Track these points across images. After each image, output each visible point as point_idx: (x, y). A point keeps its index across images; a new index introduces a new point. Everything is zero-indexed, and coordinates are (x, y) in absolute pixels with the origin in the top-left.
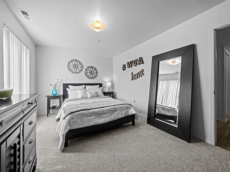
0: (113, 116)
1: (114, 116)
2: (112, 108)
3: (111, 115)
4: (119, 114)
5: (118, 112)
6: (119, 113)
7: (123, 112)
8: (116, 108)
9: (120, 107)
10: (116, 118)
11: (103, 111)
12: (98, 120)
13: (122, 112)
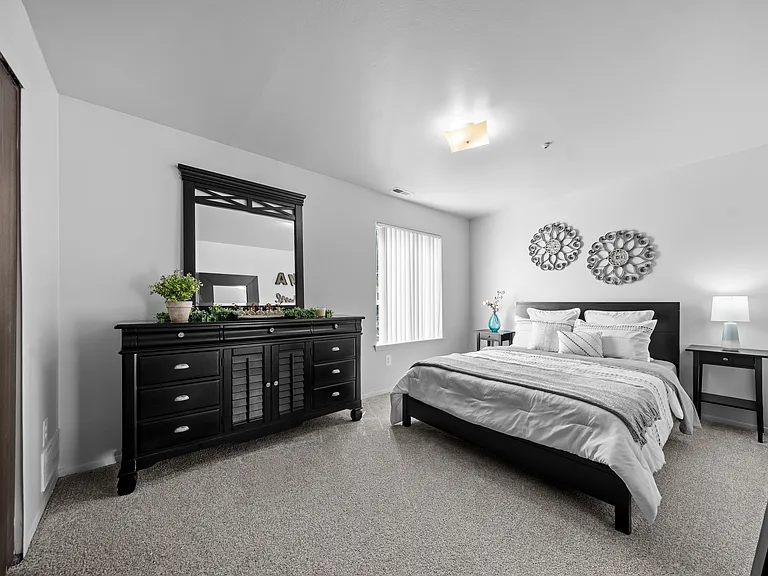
0: (503, 418)
1: (506, 420)
2: (510, 392)
3: (497, 409)
4: (527, 424)
5: (530, 414)
6: (531, 418)
7: (552, 426)
8: (525, 398)
9: (544, 401)
10: (508, 431)
11: (477, 386)
12: (456, 404)
13: (548, 423)
